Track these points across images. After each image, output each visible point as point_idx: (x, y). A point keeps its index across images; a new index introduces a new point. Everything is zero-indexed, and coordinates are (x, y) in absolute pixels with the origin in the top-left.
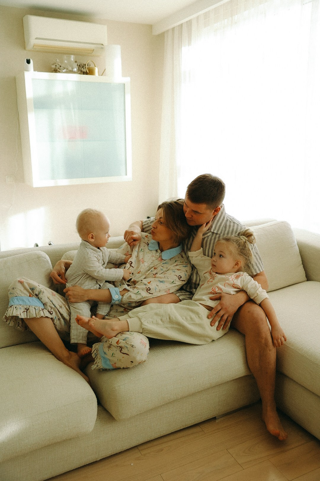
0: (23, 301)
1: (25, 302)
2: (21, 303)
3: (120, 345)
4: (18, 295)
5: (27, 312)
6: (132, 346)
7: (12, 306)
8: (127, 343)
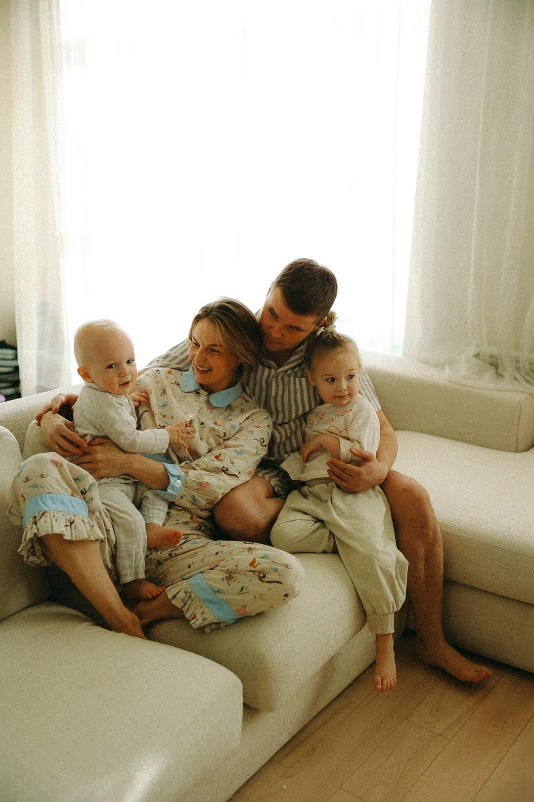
0: (63, 503)
1: (67, 506)
2: (59, 507)
3: (258, 568)
4: (54, 490)
5: (70, 526)
6: (287, 566)
7: (46, 512)
8: (276, 562)
